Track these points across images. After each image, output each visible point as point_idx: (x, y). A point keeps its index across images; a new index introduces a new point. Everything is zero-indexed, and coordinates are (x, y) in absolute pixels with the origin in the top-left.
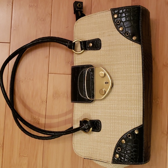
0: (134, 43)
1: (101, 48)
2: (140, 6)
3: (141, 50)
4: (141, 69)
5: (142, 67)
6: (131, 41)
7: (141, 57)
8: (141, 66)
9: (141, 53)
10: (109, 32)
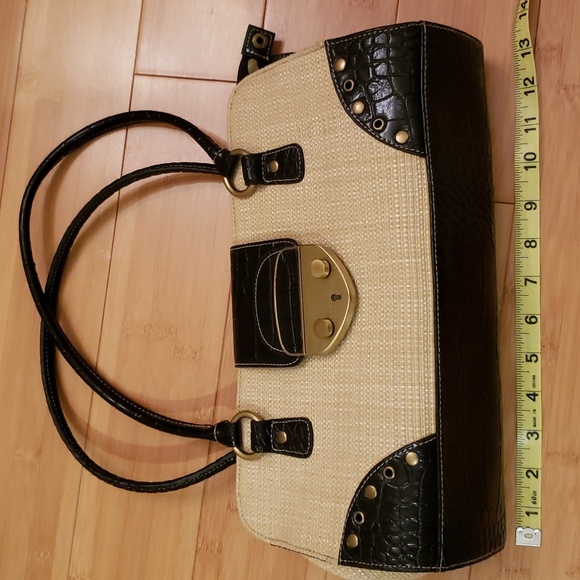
0: (400, 153)
1: (305, 177)
2: (421, 22)
3: (425, 176)
4: (428, 242)
5: (432, 237)
6: (390, 148)
7: (427, 202)
8: (428, 233)
9: (426, 186)
10: (324, 121)
